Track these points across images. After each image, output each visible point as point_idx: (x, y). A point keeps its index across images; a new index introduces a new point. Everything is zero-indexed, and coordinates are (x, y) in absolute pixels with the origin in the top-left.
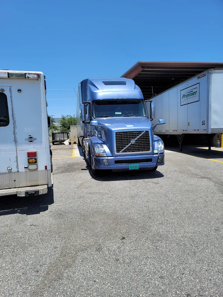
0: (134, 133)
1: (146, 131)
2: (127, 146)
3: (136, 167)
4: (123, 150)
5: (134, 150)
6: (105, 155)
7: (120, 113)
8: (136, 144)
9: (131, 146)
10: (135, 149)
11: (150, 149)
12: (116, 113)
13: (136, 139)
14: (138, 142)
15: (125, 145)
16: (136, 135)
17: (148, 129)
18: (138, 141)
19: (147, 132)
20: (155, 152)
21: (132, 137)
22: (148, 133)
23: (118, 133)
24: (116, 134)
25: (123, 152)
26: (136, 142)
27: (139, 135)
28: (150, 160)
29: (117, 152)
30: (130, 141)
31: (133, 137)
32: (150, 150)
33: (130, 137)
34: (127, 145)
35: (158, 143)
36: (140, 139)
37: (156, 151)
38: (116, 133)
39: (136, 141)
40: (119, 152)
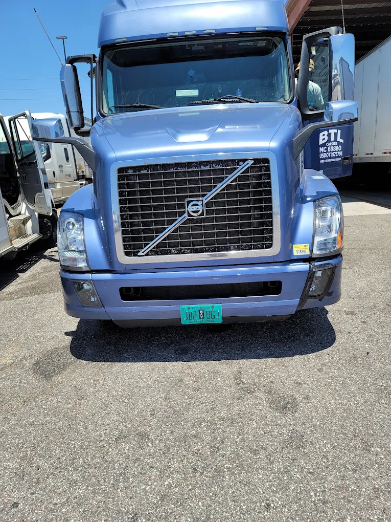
0: (203, 168)
1: (257, 161)
2: (169, 230)
3: (210, 314)
4: (152, 245)
5: (200, 244)
6: (82, 265)
7: (195, 93)
8: (212, 220)
9: (188, 229)
10: (206, 243)
11: (271, 238)
12: (180, 93)
13: (210, 195)
14: (217, 211)
15: (163, 223)
16: (209, 180)
17: (269, 149)
18: (217, 204)
19: (261, 164)
20: (295, 253)
21: (191, 190)
22: (268, 168)
23: (130, 172)
24: (119, 178)
25: (154, 252)
26: (208, 212)
27: (223, 179)
28: (272, 288)
29: (127, 254)
30: (182, 206)
31: (197, 189)
32: (270, 246)
33: (184, 190)
34: (170, 223)
35: (315, 207)
36: (229, 195)
37: (300, 249)
38: (121, 170)
39: (208, 204)
40: (135, 254)
